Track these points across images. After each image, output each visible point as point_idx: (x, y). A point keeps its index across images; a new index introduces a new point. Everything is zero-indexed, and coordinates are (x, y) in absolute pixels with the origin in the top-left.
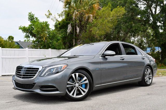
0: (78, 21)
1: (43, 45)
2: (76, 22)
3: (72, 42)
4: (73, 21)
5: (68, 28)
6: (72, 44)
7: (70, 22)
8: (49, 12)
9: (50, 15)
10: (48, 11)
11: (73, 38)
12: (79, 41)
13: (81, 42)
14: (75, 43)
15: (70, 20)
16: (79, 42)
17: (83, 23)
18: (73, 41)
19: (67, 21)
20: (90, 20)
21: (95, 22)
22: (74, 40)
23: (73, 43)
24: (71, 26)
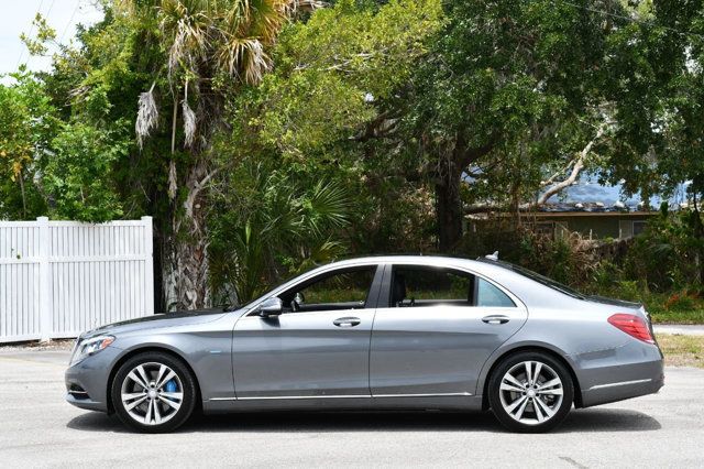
0: (190, 76)
1: (9, 199)
2: (180, 82)
3: (162, 179)
4: (165, 73)
5: (140, 113)
6: (160, 188)
7: (152, 79)
8: (43, 23)
9: (45, 38)
10: (38, 17)
11: (168, 161)
12: (200, 174)
13: (208, 177)
14: (177, 183)
15: (149, 68)
16: (200, 180)
17: (217, 83)
18: (168, 177)
19: (132, 69)
20: (252, 71)
21: (274, 88)
22: (173, 171)
23: (167, 185)
24: (152, 102)
